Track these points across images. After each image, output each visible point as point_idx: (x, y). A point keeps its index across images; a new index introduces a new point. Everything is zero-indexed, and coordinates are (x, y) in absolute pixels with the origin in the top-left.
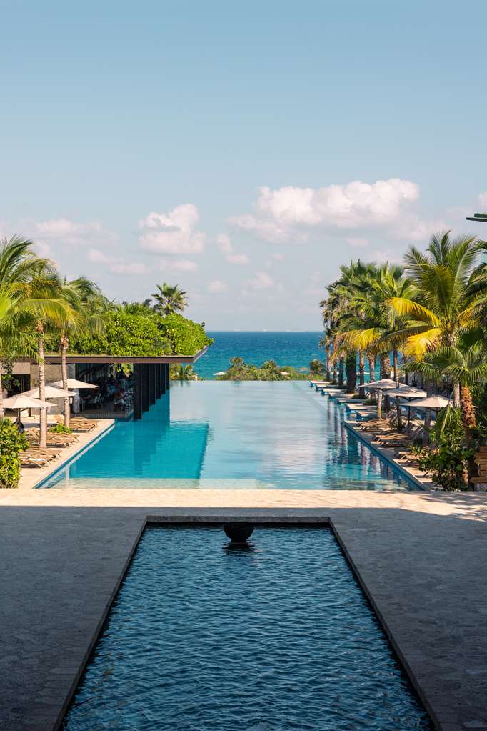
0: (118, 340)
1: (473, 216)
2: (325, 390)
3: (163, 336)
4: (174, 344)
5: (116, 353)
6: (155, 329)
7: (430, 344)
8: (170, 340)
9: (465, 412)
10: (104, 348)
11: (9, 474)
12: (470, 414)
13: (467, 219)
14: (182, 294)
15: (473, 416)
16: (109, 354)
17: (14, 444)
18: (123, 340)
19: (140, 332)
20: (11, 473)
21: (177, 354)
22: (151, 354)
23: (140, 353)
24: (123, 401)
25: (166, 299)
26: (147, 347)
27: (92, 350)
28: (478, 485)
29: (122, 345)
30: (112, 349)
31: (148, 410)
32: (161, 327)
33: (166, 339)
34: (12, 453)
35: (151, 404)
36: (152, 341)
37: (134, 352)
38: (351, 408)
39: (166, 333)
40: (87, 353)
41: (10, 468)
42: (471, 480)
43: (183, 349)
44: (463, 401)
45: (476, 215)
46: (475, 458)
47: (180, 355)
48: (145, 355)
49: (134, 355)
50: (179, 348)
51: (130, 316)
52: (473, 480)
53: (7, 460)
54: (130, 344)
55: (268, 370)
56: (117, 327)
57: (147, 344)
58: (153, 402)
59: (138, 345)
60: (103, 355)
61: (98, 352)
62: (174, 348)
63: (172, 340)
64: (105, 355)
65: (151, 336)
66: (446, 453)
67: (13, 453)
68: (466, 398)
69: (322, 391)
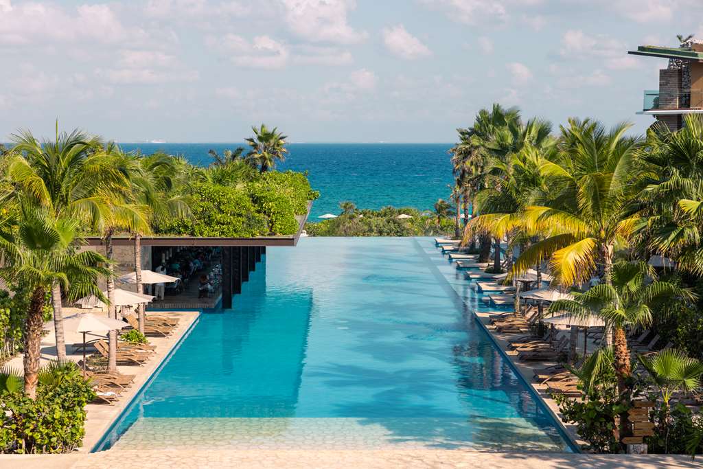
0: (204, 218)
1: (636, 50)
2: (453, 256)
3: (259, 212)
4: (271, 222)
5: (201, 234)
6: (249, 204)
7: (579, 260)
8: (266, 217)
9: (618, 358)
10: (186, 227)
11: (72, 433)
12: (624, 360)
13: (630, 53)
14: (282, 138)
15: (628, 362)
16: (192, 234)
17: (78, 396)
18: (209, 217)
19: (231, 208)
20: (74, 431)
21: (275, 234)
22: (244, 235)
23: (230, 234)
24: (209, 286)
25: (262, 144)
26: (239, 226)
27: (171, 229)
28: (632, 447)
29: (209, 224)
30: (197, 229)
31: (239, 292)
32: (256, 200)
33: (262, 215)
34: (75, 408)
35: (243, 281)
36: (244, 219)
37: (223, 233)
38: (483, 289)
39: (262, 207)
40: (166, 233)
41: (73, 426)
42: (623, 441)
43: (283, 227)
44: (616, 344)
45: (641, 48)
46: (629, 415)
47: (279, 236)
48: (236, 236)
49: (223, 237)
50: (278, 226)
51: (218, 187)
52: (625, 440)
53: (69, 417)
54: (218, 223)
55: (384, 219)
56: (202, 201)
57: (239, 223)
58: (246, 278)
59: (228, 224)
60: (185, 236)
61: (180, 233)
62: (272, 227)
63: (269, 216)
64: (188, 237)
65: (243, 212)
66: (594, 409)
67: (77, 408)
68: (620, 341)
69: (450, 256)
